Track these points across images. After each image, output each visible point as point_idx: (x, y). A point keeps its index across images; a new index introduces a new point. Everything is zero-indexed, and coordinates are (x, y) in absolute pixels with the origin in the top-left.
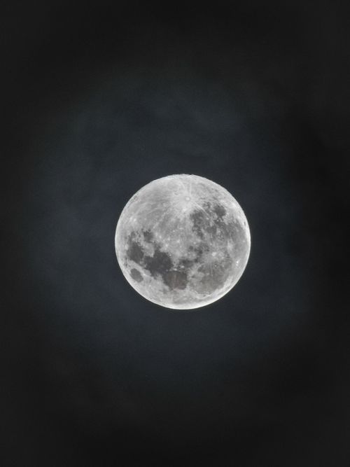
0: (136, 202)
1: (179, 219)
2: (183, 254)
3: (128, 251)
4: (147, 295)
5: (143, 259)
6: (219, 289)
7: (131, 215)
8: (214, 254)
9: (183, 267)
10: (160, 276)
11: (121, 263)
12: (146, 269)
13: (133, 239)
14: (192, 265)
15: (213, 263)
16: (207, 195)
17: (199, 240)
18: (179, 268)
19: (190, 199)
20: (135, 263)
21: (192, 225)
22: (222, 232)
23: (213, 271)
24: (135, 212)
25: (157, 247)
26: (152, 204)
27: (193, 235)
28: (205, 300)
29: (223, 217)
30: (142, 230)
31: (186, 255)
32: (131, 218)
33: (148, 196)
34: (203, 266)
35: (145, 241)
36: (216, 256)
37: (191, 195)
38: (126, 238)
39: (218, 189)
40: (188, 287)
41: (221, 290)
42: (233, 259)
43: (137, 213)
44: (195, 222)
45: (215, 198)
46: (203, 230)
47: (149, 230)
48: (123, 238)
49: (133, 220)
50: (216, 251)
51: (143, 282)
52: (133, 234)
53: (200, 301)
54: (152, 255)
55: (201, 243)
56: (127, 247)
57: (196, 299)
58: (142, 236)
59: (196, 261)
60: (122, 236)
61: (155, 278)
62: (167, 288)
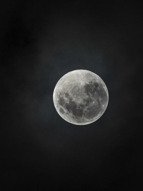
0: (62, 81)
1: (79, 88)
2: (81, 102)
3: (58, 101)
4: (66, 119)
5: (65, 104)
6: (96, 116)
7: (60, 86)
8: (94, 102)
9: (81, 107)
10: (72, 111)
11: (55, 106)
12: (66, 108)
13: (61, 96)
14: (85, 107)
15: (93, 106)
16: (91, 78)
17: (88, 97)
18: (79, 108)
19: (84, 80)
20: (61, 106)
21: (85, 90)
22: (97, 93)
23: (93, 109)
24: (61, 85)
25: (71, 99)
26: (69, 81)
27: (85, 94)
28: (90, 121)
29: (98, 87)
30: (64, 92)
31: (82, 103)
32: (60, 87)
33: (67, 78)
34: (89, 107)
35: (65, 97)
36: (95, 103)
37: (84, 78)
38: (58, 95)
39: (95, 76)
40: (83, 116)
41: (97, 117)
42: (102, 104)
43: (62, 85)
44: (86, 89)
45: (94, 80)
46: (89, 93)
47: (67, 92)
48: (57, 96)
49: (60, 88)
50: (94, 101)
51: (64, 114)
52: (60, 94)
53: (88, 121)
54: (68, 103)
55: (88, 98)
56: (58, 99)
57: (86, 121)
58: (64, 95)
59: (86, 105)
60: (56, 95)
61: (70, 112)
62: (74, 116)
